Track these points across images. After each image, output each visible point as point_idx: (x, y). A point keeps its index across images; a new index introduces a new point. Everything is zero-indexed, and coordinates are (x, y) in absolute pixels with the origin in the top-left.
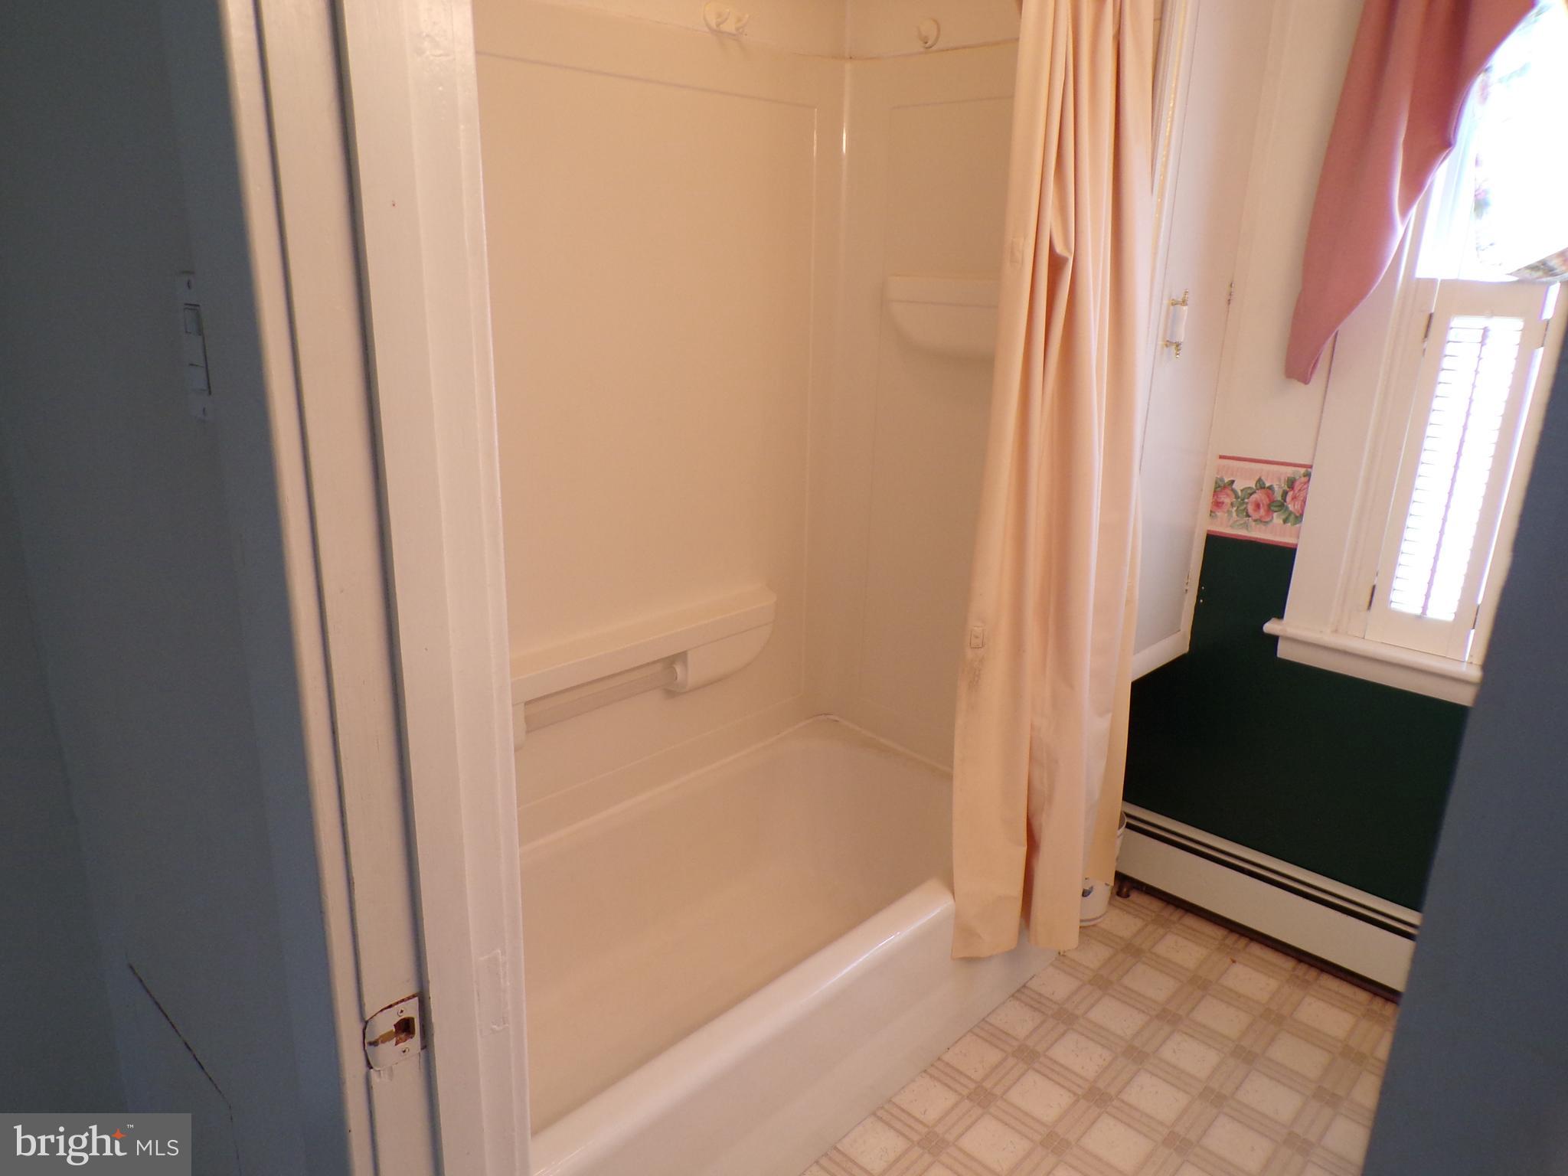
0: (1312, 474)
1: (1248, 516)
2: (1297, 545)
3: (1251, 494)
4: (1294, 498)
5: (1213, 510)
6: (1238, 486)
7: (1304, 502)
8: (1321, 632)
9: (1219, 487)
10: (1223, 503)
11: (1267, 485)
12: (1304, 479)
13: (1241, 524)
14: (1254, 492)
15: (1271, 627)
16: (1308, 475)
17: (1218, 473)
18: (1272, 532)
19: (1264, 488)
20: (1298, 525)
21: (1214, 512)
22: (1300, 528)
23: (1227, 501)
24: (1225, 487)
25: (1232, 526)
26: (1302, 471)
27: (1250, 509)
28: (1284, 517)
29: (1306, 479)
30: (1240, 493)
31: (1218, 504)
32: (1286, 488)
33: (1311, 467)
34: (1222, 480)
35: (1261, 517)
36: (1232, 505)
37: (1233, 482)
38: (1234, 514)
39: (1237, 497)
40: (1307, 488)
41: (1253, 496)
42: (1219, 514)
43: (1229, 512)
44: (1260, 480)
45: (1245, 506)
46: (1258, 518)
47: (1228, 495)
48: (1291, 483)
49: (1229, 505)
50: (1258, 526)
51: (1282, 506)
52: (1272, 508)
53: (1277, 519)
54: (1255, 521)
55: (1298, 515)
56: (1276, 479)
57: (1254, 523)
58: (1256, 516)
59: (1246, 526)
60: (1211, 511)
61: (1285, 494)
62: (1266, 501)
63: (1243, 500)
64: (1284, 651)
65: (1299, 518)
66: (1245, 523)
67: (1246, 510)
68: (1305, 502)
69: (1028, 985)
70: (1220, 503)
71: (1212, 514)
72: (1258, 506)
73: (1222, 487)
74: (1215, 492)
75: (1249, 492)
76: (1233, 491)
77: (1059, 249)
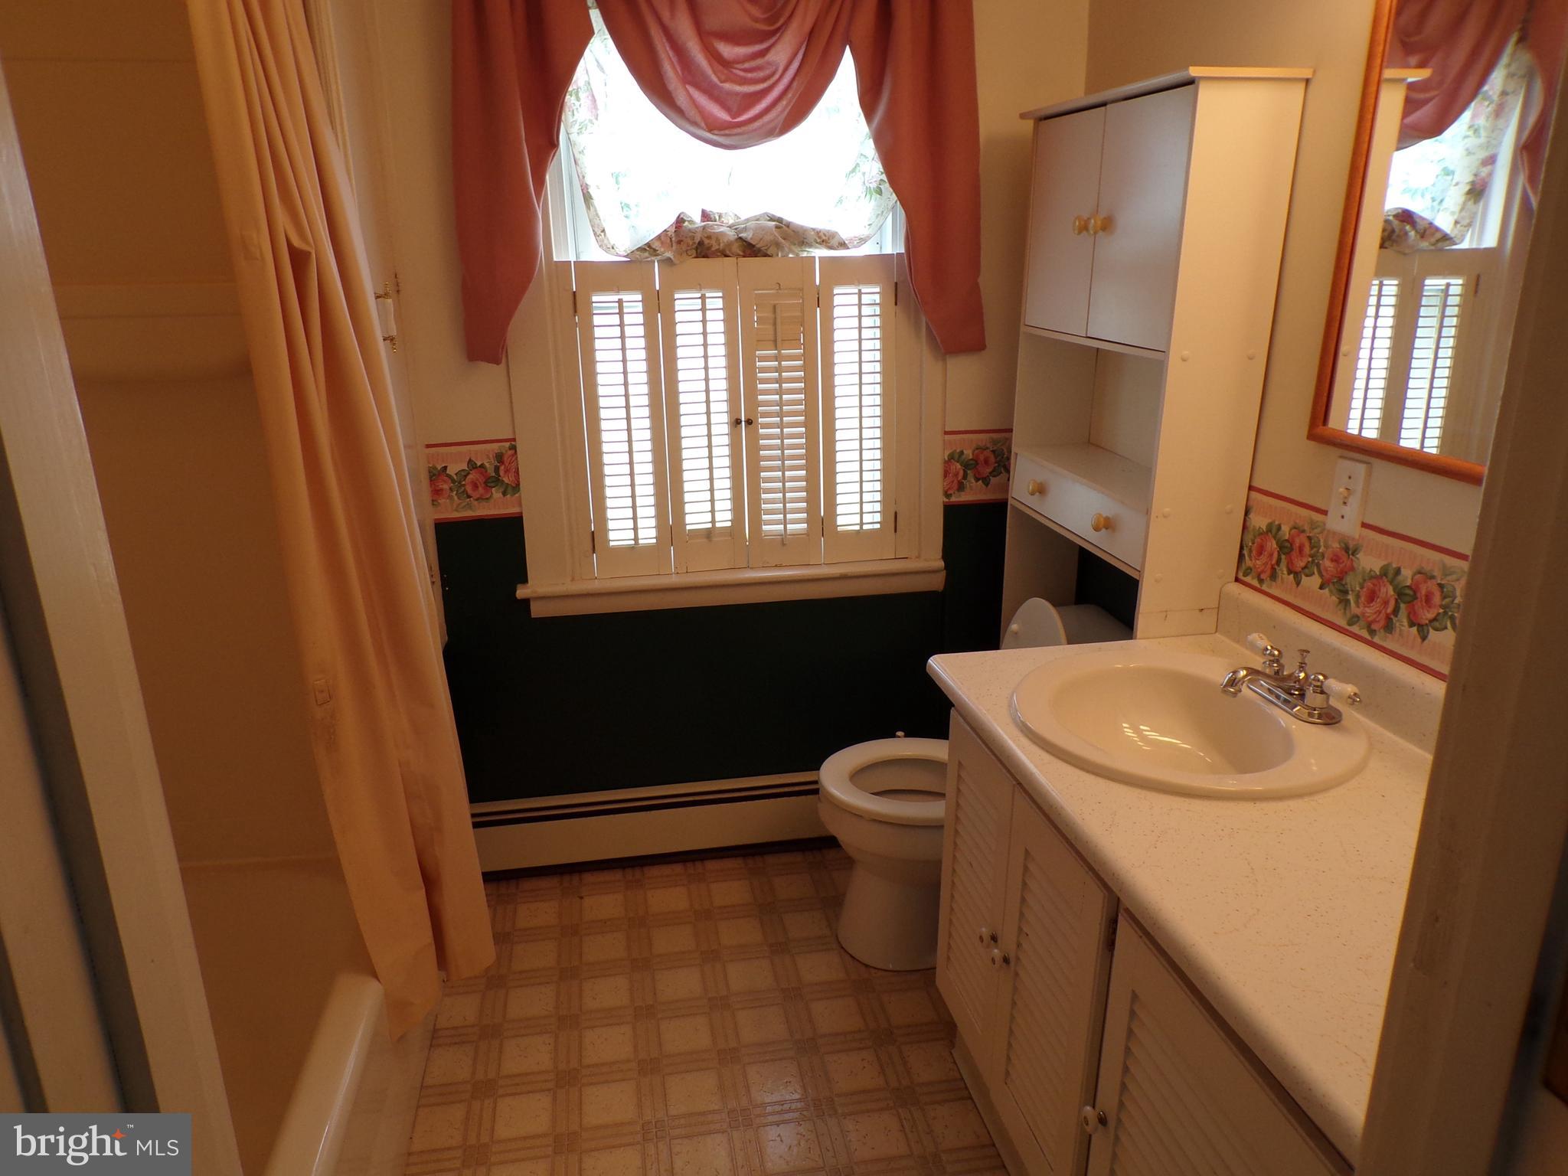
0: (518, 446)
1: (469, 497)
2: (522, 513)
3: (466, 476)
4: (507, 471)
5: (434, 499)
6: (452, 470)
7: (517, 472)
8: (563, 584)
9: (434, 475)
10: (442, 490)
11: (479, 464)
12: (511, 452)
13: (465, 506)
14: (469, 474)
15: (521, 592)
16: (514, 448)
17: (429, 463)
18: (496, 506)
19: (476, 468)
20: (517, 495)
21: (436, 501)
22: (520, 497)
23: (446, 487)
24: (439, 475)
25: (456, 511)
26: (507, 445)
27: (469, 489)
28: (502, 490)
29: (512, 452)
30: (455, 477)
31: (437, 492)
32: (497, 464)
33: (514, 440)
34: (435, 468)
35: (482, 495)
36: (451, 489)
37: (445, 468)
38: (456, 498)
39: (453, 481)
40: (517, 458)
41: (468, 477)
42: (441, 501)
43: (450, 497)
44: (470, 461)
45: (463, 488)
46: (478, 496)
47: (445, 481)
48: (499, 457)
49: (448, 491)
50: (481, 504)
51: (497, 481)
52: (489, 485)
53: (496, 494)
54: (477, 500)
55: (514, 485)
56: (484, 456)
57: (476, 502)
58: (476, 495)
59: (469, 506)
60: (433, 501)
61: (497, 469)
62: (482, 480)
63: (460, 483)
64: (537, 611)
65: (516, 487)
66: (468, 504)
67: (465, 491)
68: (518, 474)
69: (438, 1027)
70: (438, 491)
71: (435, 503)
72: (475, 486)
73: (436, 475)
74: (431, 481)
75: (463, 473)
76: (449, 476)
77: (296, 242)
